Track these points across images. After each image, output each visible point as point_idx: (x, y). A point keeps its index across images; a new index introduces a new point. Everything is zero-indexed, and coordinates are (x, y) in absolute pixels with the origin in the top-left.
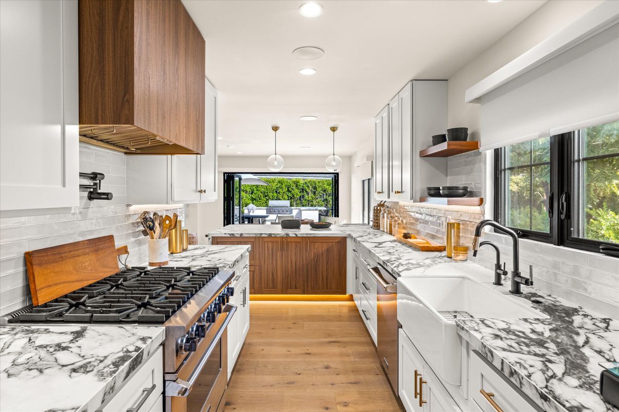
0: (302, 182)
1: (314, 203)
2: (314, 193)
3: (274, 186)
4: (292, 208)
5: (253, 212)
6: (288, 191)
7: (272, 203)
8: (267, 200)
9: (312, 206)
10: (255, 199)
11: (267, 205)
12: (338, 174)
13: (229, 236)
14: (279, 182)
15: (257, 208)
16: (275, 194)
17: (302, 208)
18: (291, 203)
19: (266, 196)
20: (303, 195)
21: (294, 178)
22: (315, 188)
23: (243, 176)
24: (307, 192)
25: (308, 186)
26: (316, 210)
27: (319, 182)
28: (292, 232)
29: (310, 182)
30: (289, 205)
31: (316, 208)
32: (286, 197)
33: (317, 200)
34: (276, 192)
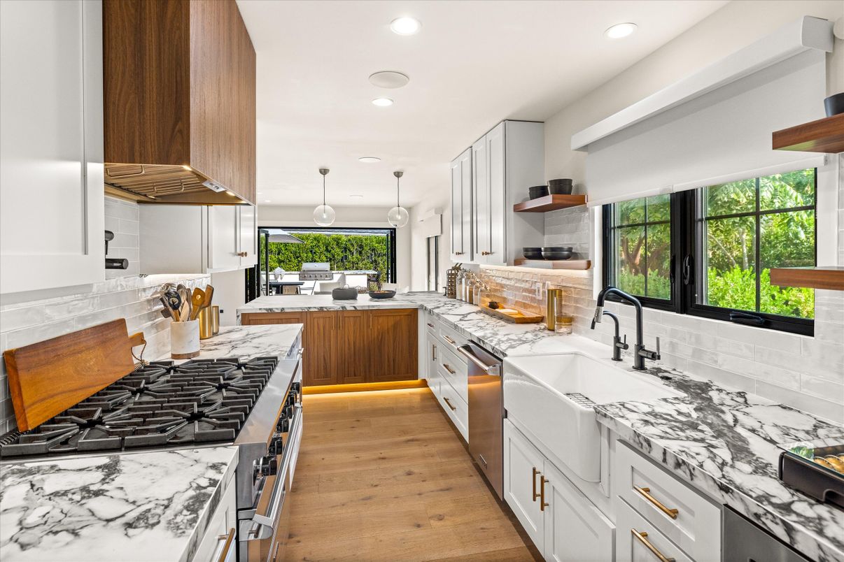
0: (344, 238)
1: (360, 265)
2: (360, 253)
3: (308, 243)
4: (333, 272)
5: (281, 278)
6: (327, 250)
7: (306, 266)
8: (299, 262)
9: (357, 269)
10: (283, 261)
11: (299, 269)
12: (395, 229)
13: (265, 311)
14: (315, 239)
15: (287, 272)
16: (310, 255)
17: (346, 272)
18: (331, 265)
19: (297, 257)
20: (346, 256)
21: (334, 234)
22: (361, 247)
23: (271, 232)
24: (350, 251)
25: (352, 245)
26: (364, 274)
27: (366, 239)
28: (348, 305)
29: (355, 238)
30: (329, 269)
31: (363, 272)
32: (324, 259)
33: (364, 262)
34: (311, 251)
